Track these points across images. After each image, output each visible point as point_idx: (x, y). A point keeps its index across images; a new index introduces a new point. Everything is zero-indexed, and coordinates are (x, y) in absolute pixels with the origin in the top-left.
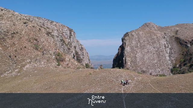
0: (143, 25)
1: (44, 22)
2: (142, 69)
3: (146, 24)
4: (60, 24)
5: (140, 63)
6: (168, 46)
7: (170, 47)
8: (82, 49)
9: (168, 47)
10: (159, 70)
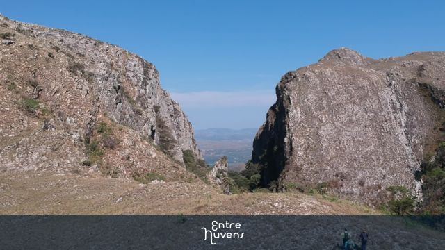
0: (328, 54)
1: (78, 42)
2: (337, 168)
3: (334, 52)
4: (119, 49)
5: (332, 153)
6: (401, 106)
7: (406, 108)
8: (175, 113)
9: (401, 110)
10: (384, 171)
